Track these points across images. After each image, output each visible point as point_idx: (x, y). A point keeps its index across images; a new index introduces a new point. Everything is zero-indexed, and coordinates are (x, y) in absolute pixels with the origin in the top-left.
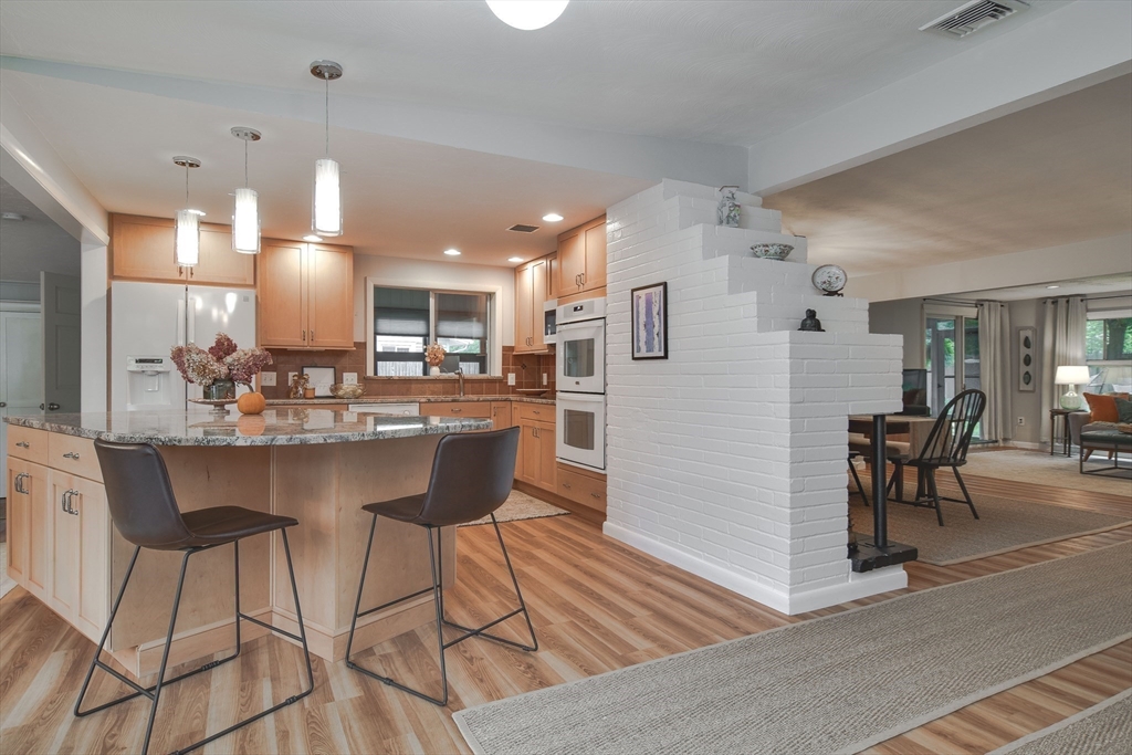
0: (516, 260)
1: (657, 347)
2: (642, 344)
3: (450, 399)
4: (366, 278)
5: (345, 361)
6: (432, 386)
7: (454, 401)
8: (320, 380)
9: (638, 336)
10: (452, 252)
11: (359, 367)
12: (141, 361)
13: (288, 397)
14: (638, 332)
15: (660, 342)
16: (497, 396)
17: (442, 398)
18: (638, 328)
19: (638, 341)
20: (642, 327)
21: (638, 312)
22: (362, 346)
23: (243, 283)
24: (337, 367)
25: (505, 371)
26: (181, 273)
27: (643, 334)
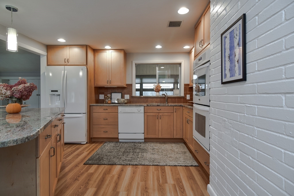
0: (187, 47)
1: (237, 72)
2: (228, 73)
3: (156, 105)
4: (132, 61)
5: (125, 91)
6: (156, 100)
7: (158, 106)
8: (116, 97)
9: (225, 67)
10: (159, 47)
11: (130, 93)
12: (52, 91)
13: (104, 103)
14: (225, 64)
15: (239, 67)
16: (176, 104)
17: (159, 104)
18: (225, 61)
19: (225, 69)
20: (227, 59)
21: (225, 49)
22: (131, 85)
23: (83, 64)
24: (123, 93)
25: (185, 94)
26: (65, 62)
27: (228, 64)
